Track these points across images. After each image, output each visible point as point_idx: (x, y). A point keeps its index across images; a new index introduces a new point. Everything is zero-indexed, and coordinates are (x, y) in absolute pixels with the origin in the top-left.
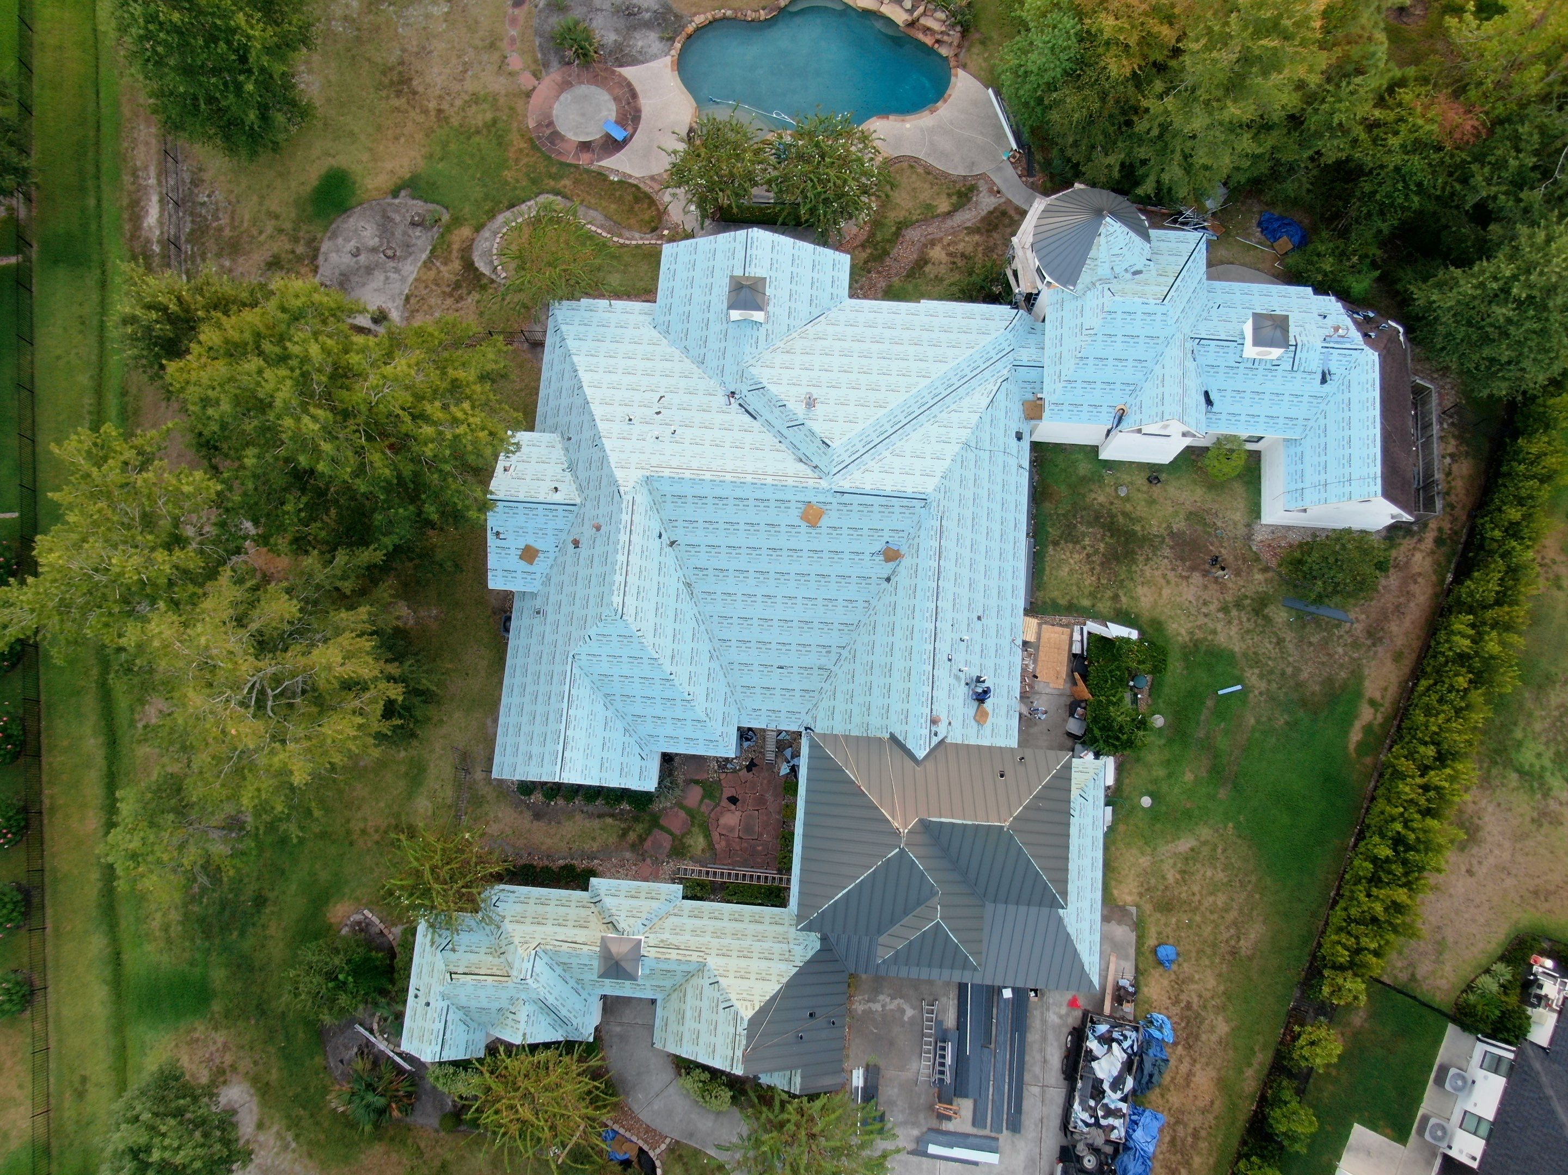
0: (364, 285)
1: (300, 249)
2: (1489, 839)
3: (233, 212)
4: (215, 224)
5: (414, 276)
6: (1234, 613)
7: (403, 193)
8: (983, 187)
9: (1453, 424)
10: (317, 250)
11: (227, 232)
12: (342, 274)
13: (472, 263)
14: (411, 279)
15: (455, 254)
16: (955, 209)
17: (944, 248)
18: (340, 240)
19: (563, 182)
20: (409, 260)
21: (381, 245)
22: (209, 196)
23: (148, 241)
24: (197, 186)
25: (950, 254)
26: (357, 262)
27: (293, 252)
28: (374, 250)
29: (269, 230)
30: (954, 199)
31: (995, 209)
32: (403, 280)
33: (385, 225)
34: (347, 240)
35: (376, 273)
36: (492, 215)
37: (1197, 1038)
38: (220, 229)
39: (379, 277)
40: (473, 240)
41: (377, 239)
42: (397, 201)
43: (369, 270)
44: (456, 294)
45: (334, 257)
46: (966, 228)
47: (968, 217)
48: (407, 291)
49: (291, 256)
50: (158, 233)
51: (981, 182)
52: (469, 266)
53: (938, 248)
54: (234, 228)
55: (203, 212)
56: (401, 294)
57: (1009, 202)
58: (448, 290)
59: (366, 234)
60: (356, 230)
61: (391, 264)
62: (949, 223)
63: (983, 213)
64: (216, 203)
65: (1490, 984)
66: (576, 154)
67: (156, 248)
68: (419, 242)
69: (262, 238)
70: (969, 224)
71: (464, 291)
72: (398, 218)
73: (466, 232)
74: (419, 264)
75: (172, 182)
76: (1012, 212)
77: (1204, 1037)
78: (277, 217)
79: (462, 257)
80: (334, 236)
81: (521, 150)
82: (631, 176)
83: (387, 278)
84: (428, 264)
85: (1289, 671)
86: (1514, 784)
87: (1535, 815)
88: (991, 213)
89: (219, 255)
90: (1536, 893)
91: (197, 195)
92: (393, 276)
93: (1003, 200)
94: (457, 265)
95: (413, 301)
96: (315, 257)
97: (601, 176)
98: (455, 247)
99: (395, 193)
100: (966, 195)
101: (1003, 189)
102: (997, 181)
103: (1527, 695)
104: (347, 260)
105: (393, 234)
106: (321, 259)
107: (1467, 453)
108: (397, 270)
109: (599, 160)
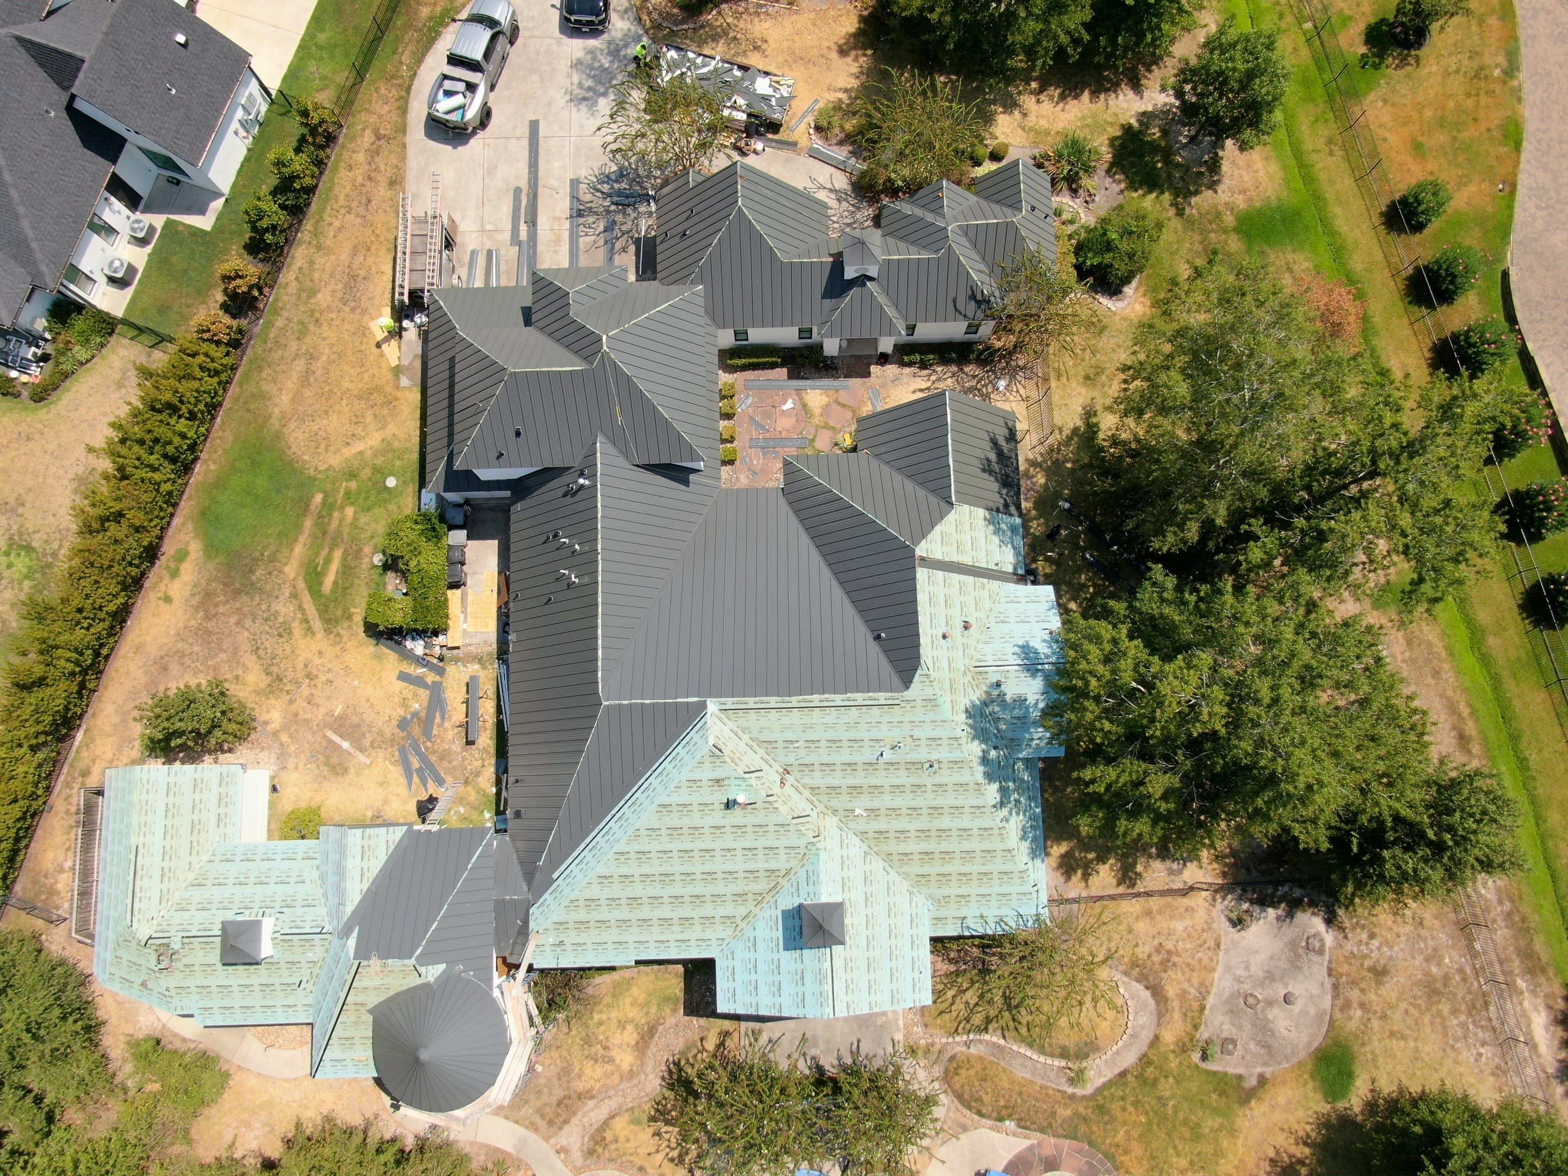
0: (1271, 958)
1: (1355, 995)
2: (66, 482)
3: (1445, 1035)
4: (1463, 1018)
5: (1217, 975)
6: (300, 675)
7: (1253, 1082)
8: (577, 1156)
9: (58, 908)
10: (1336, 996)
11: (1445, 1008)
12: (1299, 968)
13: (1153, 995)
14: (1220, 969)
15: (1176, 1004)
16: (606, 1124)
17: (618, 1067)
18: (1312, 1011)
19: (1069, 1112)
20: (1227, 993)
21: (1263, 1010)
22: (1480, 1055)
23: (1534, 993)
24: (1498, 1067)
25: (611, 1060)
26: (1286, 985)
27: (1362, 991)
28: (1270, 1003)
29: (1397, 1016)
30: (609, 1135)
31: (561, 1128)
32: (1228, 968)
33: (1264, 1032)
34: (1303, 1013)
35: (1261, 974)
36: (1145, 1060)
37: (346, 285)
38: (1455, 1012)
39: (1257, 970)
40: (1159, 1025)
41: (1270, 1017)
42: (1259, 1070)
43: (1270, 977)
44: (1164, 955)
45: (1314, 989)
46: (593, 1097)
47: (594, 1113)
48: (1221, 954)
49: (1363, 985)
50: (1526, 1004)
51: (579, 1163)
52: (1156, 991)
53: (625, 1067)
54: (1439, 1012)
55: (1480, 1034)
56: (1227, 951)
57: (547, 1139)
58: (1175, 959)
59: (1286, 1023)
60: (1297, 1027)
61: (1247, 987)
62: (612, 1104)
63: (575, 1120)
64: (1468, 1047)
65: (80, 352)
66: (1060, 1152)
67: (1521, 983)
68: (1221, 1018)
69: (1403, 1006)
70: (591, 1103)
71: (1156, 959)
72: (1252, 1045)
73: (1169, 1037)
74: (1214, 990)
75: (1529, 1071)
76: (542, 1124)
77: (340, 286)
78: (1392, 1034)
79: (1167, 1000)
80: (1320, 1015)
81: (1126, 1152)
82: (991, 1128)
83: (1247, 968)
84: (1204, 990)
85: (248, 622)
86: (37, 536)
87: (20, 511)
88: (566, 1122)
89: (1447, 978)
90: (29, 439)
91: (1495, 1055)
92: (1241, 972)
93: (552, 1141)
94: (1171, 991)
95: (1211, 943)
96: (1336, 987)
97: (1024, 1124)
98: (1177, 1016)
99: (1262, 1081)
100: (596, 1143)
101: (552, 1154)
102: (560, 1166)
103: (14, 624)
104: (1297, 988)
105: (1254, 1025)
106: (1328, 986)
107: (46, 876)
108: (1238, 980)
109: (1031, 1148)
